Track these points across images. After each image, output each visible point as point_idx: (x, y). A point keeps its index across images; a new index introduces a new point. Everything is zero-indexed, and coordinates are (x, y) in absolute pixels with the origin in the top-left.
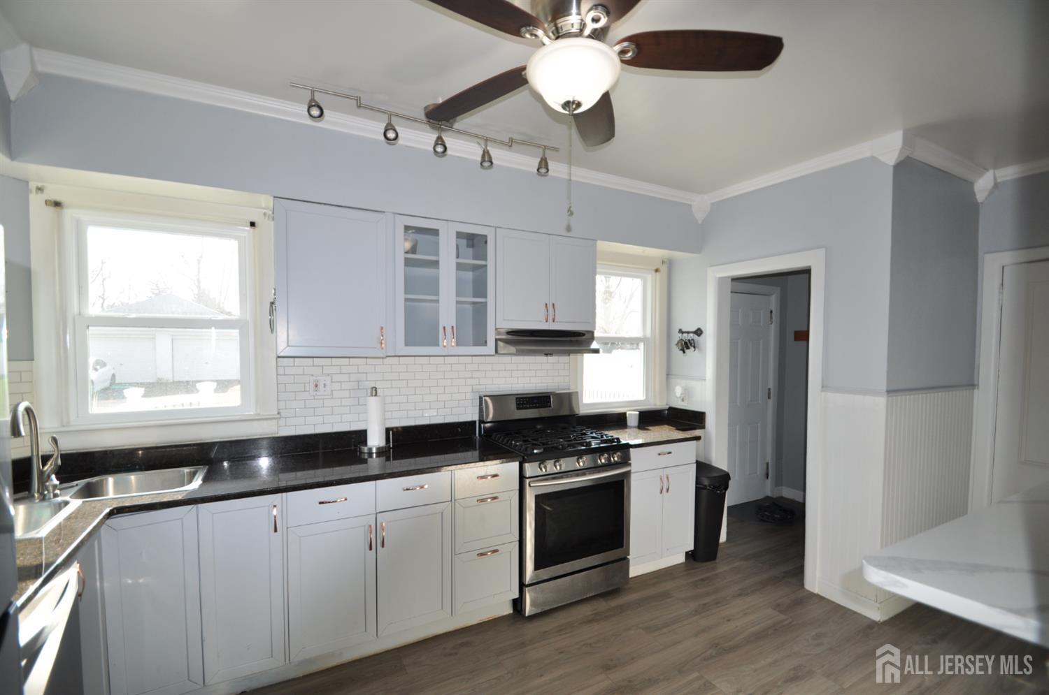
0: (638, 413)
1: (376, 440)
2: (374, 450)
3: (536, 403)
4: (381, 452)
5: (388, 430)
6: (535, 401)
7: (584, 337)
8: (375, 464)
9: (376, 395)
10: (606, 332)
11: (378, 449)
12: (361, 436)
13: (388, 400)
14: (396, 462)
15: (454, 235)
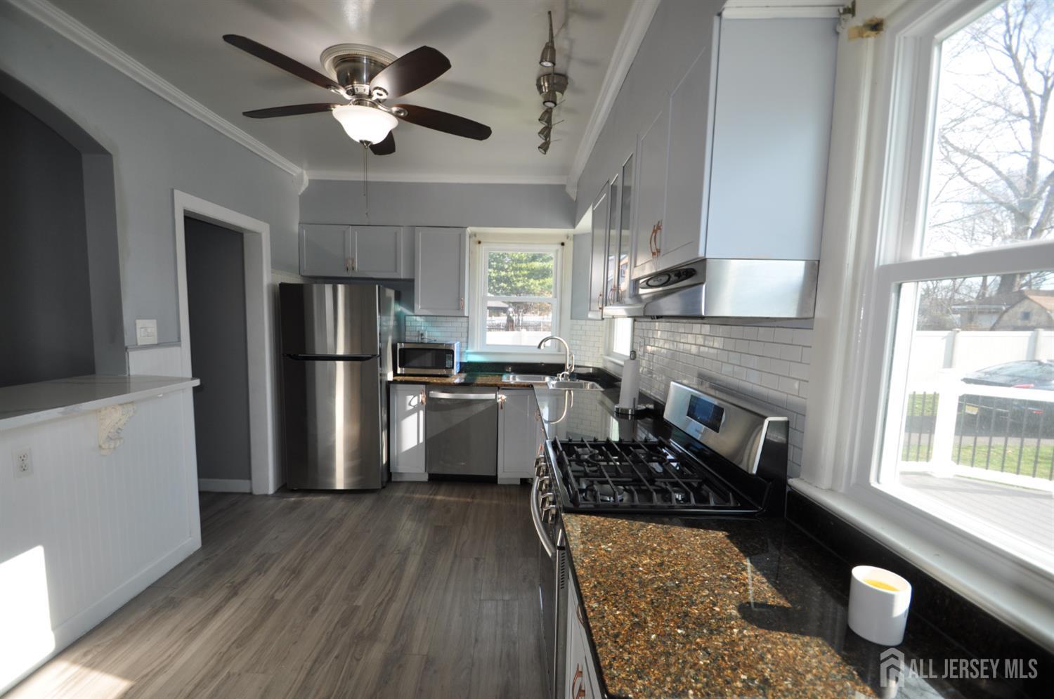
9: (634, 359)
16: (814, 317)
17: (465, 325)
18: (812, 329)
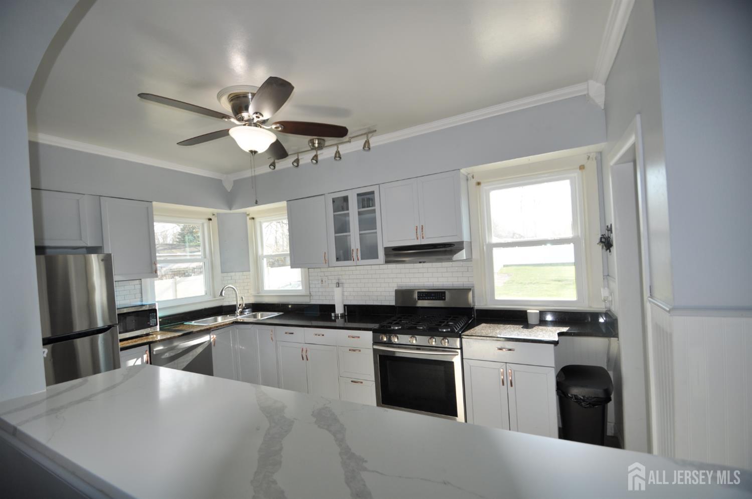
0: (538, 311)
1: (339, 310)
2: (339, 315)
3: (433, 297)
4: (343, 316)
5: (345, 306)
6: (433, 295)
7: (455, 247)
8: (340, 322)
9: (339, 286)
10: (522, 237)
11: (341, 314)
12: (332, 308)
13: (345, 289)
14: (349, 323)
15: (356, 195)
16: (472, 258)
17: (138, 287)
18: (471, 261)
